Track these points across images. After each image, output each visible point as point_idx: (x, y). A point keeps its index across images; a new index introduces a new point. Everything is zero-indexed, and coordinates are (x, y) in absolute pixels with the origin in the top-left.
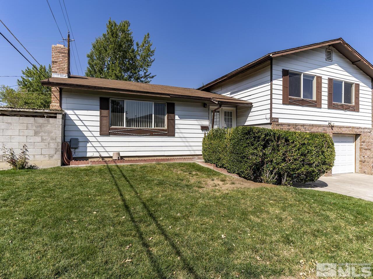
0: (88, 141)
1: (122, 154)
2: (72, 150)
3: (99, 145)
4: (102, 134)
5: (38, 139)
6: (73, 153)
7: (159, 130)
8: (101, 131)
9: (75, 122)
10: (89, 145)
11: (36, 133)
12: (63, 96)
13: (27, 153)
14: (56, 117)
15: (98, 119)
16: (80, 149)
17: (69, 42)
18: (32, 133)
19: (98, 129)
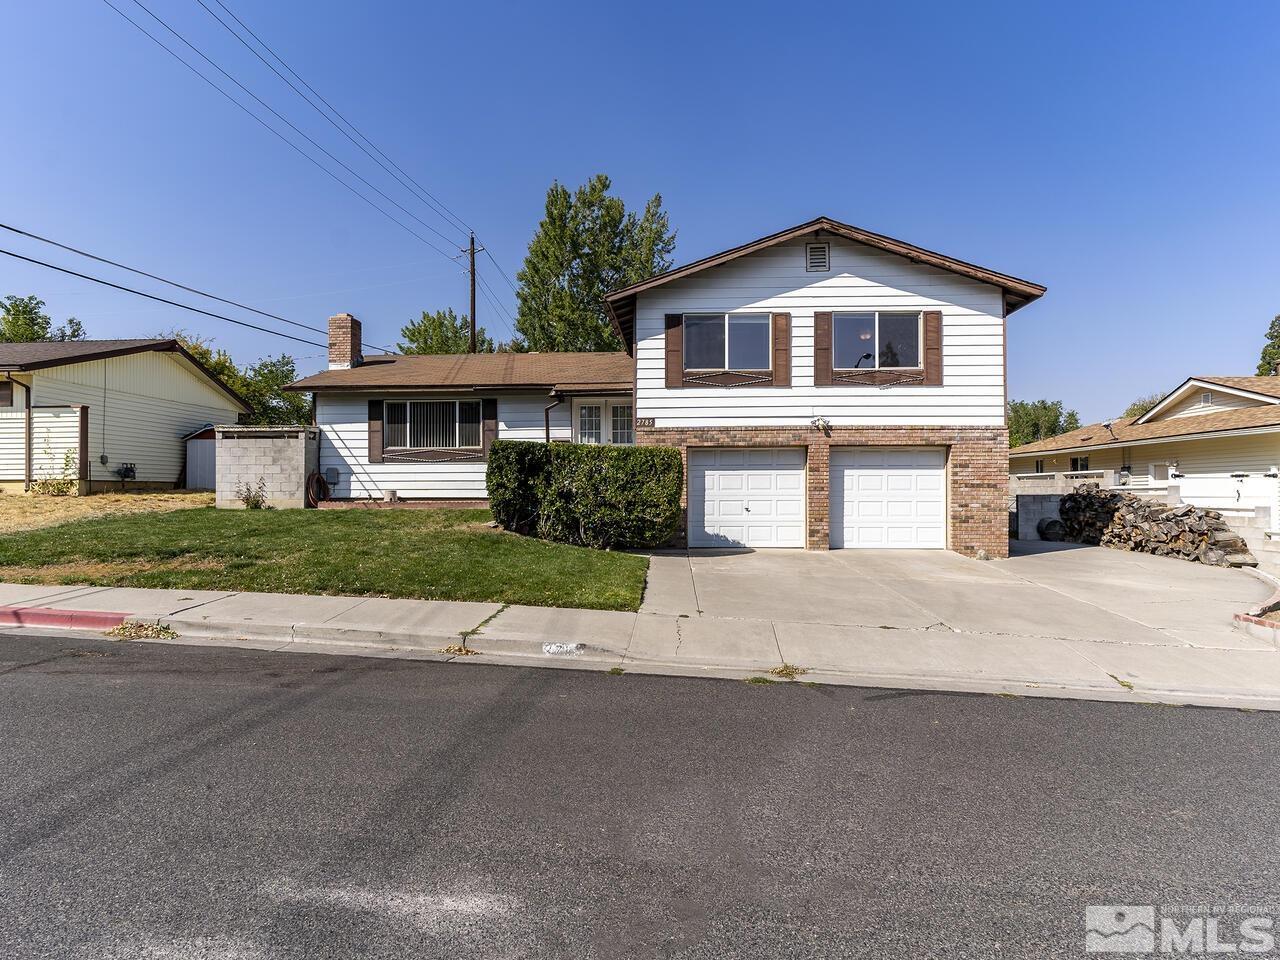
0: (352, 473)
1: (400, 494)
2: (330, 486)
3: (367, 478)
4: (372, 461)
5: (277, 469)
6: (332, 492)
7: (467, 450)
8: (370, 456)
9: (334, 442)
10: (353, 478)
11: (275, 461)
12: (317, 404)
13: (265, 489)
14: (297, 437)
15: (366, 435)
16: (342, 485)
17: (473, 255)
18: (269, 460)
19: (366, 452)
